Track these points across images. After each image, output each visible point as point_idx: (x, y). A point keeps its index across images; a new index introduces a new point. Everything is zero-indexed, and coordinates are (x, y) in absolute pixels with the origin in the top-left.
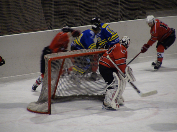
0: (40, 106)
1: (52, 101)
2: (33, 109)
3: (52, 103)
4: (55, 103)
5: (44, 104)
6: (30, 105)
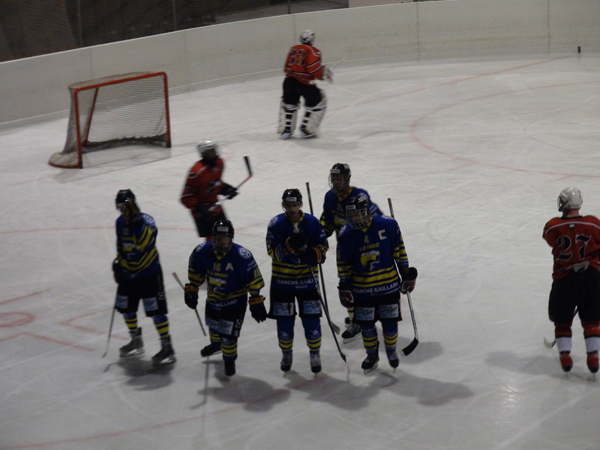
0: (67, 157)
1: (83, 149)
2: (57, 163)
3: (84, 152)
4: (89, 152)
5: (71, 155)
6: (52, 157)
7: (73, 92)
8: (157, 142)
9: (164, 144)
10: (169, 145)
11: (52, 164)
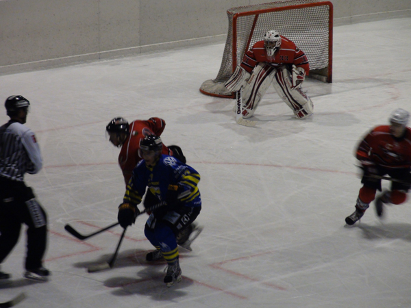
2: (209, 91)
6: (204, 84)
7: (232, 16)
8: (317, 76)
9: (325, 78)
10: (329, 80)
11: (203, 92)
